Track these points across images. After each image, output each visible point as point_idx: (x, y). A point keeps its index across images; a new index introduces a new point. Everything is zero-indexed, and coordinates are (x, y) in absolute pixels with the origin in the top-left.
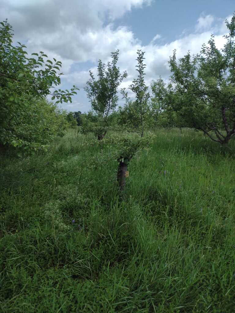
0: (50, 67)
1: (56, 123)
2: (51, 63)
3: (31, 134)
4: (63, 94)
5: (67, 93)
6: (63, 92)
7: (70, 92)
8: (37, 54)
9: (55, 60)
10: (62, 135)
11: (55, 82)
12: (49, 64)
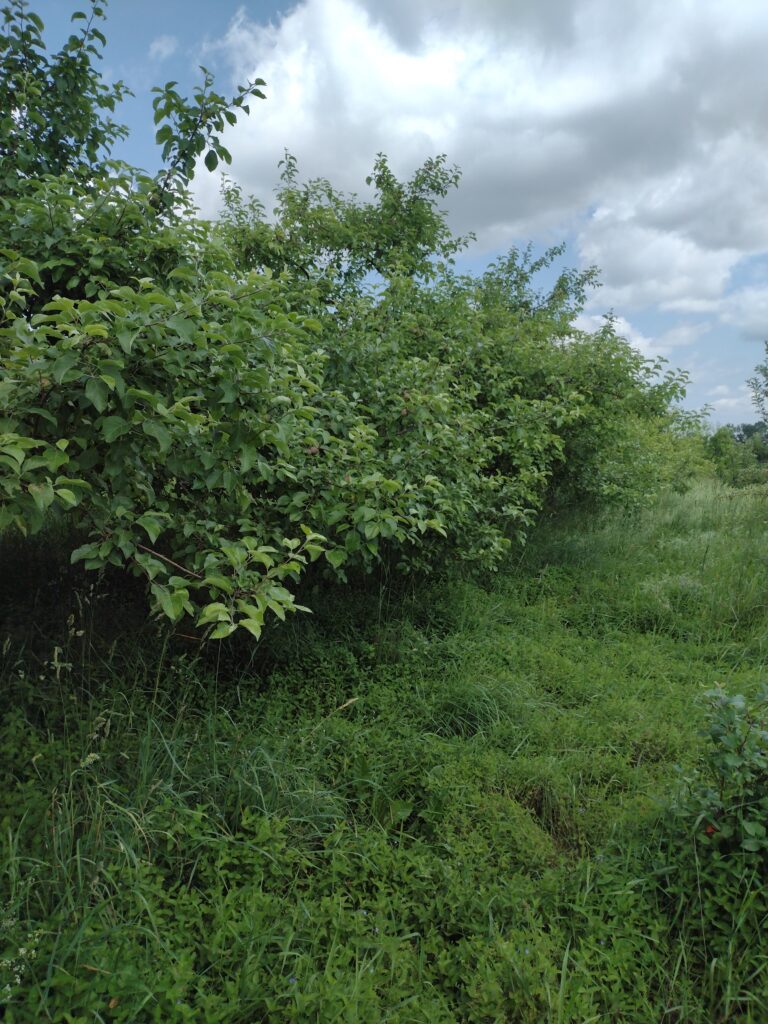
0: (671, 380)
1: (670, 460)
2: (673, 374)
3: (625, 477)
4: (688, 415)
5: (694, 414)
6: (687, 413)
7: (699, 413)
8: (653, 361)
9: (680, 370)
10: (683, 490)
11: (676, 397)
12: (670, 375)
